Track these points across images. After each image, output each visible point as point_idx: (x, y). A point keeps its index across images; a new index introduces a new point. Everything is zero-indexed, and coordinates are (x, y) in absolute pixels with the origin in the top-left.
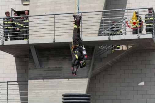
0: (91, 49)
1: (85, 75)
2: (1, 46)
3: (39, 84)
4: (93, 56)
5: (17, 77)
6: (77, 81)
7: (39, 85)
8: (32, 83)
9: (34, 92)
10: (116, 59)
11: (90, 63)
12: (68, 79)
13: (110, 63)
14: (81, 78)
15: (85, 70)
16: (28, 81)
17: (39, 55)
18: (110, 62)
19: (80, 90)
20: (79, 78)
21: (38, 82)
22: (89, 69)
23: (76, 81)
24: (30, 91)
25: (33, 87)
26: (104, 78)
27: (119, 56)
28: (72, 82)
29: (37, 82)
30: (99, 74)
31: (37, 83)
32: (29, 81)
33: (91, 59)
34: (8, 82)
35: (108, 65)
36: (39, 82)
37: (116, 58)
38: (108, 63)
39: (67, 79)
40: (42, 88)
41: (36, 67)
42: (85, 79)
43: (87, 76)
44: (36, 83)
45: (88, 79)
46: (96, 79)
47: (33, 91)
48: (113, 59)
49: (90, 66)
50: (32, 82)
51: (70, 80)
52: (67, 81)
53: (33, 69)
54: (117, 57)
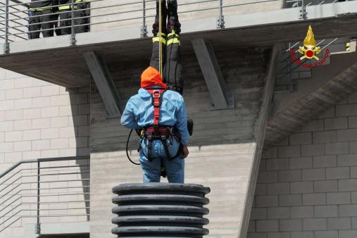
0: (262, 56)
1: (246, 131)
2: (2, 56)
3: (119, 163)
4: (267, 74)
5: (75, 147)
6: (224, 150)
7: (117, 166)
8: (101, 161)
9: (105, 189)
10: (340, 82)
11: (260, 95)
12: (200, 146)
13: (323, 94)
14: (236, 141)
15: (245, 118)
16: (88, 158)
17: (115, 81)
18: (321, 90)
19: (233, 178)
20: (228, 142)
21: (116, 157)
22: (258, 114)
23: (220, 150)
24: (94, 185)
25: (104, 172)
26: (312, 143)
27: (349, 70)
28: (210, 153)
29: (113, 157)
30: (297, 129)
31: (114, 160)
32: (92, 155)
33: (263, 85)
34: (39, 161)
35: (320, 102)
36: (118, 159)
37: (338, 78)
38: (316, 95)
39: (197, 148)
40: (128, 174)
41: (108, 114)
42: (247, 145)
43: (253, 136)
44: (110, 160)
45: (254, 144)
46: (289, 144)
47: (103, 185)
48: (332, 83)
49: (260, 104)
50: (99, 158)
51: (203, 148)
52: (196, 151)
53: (102, 121)
54: (344, 75)
